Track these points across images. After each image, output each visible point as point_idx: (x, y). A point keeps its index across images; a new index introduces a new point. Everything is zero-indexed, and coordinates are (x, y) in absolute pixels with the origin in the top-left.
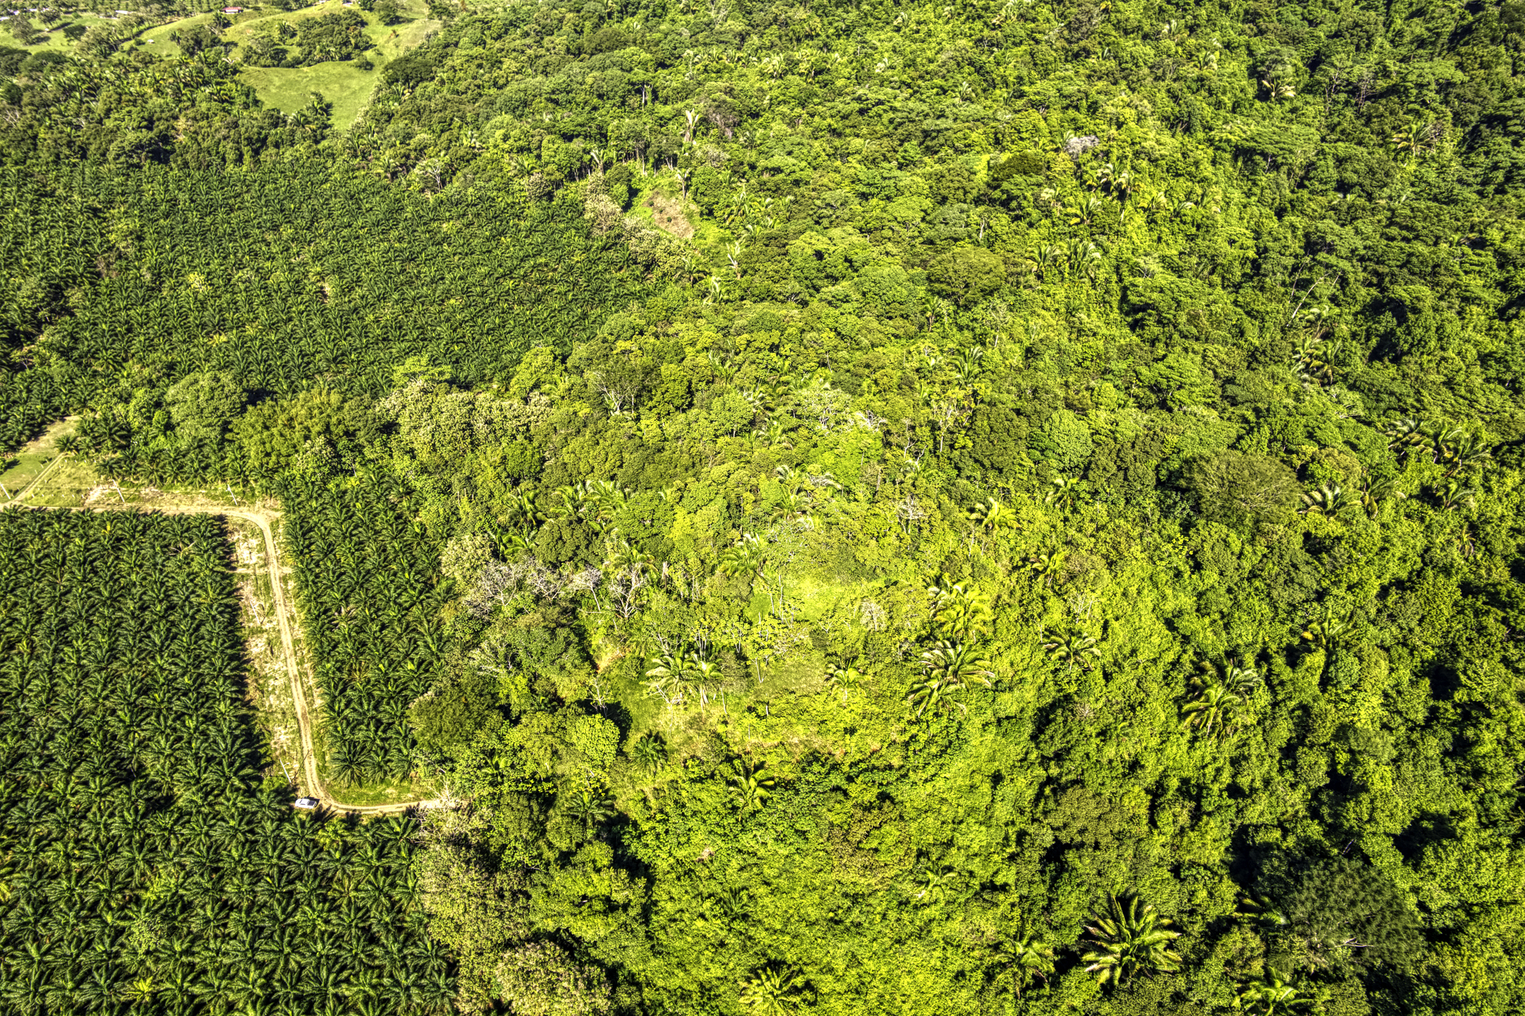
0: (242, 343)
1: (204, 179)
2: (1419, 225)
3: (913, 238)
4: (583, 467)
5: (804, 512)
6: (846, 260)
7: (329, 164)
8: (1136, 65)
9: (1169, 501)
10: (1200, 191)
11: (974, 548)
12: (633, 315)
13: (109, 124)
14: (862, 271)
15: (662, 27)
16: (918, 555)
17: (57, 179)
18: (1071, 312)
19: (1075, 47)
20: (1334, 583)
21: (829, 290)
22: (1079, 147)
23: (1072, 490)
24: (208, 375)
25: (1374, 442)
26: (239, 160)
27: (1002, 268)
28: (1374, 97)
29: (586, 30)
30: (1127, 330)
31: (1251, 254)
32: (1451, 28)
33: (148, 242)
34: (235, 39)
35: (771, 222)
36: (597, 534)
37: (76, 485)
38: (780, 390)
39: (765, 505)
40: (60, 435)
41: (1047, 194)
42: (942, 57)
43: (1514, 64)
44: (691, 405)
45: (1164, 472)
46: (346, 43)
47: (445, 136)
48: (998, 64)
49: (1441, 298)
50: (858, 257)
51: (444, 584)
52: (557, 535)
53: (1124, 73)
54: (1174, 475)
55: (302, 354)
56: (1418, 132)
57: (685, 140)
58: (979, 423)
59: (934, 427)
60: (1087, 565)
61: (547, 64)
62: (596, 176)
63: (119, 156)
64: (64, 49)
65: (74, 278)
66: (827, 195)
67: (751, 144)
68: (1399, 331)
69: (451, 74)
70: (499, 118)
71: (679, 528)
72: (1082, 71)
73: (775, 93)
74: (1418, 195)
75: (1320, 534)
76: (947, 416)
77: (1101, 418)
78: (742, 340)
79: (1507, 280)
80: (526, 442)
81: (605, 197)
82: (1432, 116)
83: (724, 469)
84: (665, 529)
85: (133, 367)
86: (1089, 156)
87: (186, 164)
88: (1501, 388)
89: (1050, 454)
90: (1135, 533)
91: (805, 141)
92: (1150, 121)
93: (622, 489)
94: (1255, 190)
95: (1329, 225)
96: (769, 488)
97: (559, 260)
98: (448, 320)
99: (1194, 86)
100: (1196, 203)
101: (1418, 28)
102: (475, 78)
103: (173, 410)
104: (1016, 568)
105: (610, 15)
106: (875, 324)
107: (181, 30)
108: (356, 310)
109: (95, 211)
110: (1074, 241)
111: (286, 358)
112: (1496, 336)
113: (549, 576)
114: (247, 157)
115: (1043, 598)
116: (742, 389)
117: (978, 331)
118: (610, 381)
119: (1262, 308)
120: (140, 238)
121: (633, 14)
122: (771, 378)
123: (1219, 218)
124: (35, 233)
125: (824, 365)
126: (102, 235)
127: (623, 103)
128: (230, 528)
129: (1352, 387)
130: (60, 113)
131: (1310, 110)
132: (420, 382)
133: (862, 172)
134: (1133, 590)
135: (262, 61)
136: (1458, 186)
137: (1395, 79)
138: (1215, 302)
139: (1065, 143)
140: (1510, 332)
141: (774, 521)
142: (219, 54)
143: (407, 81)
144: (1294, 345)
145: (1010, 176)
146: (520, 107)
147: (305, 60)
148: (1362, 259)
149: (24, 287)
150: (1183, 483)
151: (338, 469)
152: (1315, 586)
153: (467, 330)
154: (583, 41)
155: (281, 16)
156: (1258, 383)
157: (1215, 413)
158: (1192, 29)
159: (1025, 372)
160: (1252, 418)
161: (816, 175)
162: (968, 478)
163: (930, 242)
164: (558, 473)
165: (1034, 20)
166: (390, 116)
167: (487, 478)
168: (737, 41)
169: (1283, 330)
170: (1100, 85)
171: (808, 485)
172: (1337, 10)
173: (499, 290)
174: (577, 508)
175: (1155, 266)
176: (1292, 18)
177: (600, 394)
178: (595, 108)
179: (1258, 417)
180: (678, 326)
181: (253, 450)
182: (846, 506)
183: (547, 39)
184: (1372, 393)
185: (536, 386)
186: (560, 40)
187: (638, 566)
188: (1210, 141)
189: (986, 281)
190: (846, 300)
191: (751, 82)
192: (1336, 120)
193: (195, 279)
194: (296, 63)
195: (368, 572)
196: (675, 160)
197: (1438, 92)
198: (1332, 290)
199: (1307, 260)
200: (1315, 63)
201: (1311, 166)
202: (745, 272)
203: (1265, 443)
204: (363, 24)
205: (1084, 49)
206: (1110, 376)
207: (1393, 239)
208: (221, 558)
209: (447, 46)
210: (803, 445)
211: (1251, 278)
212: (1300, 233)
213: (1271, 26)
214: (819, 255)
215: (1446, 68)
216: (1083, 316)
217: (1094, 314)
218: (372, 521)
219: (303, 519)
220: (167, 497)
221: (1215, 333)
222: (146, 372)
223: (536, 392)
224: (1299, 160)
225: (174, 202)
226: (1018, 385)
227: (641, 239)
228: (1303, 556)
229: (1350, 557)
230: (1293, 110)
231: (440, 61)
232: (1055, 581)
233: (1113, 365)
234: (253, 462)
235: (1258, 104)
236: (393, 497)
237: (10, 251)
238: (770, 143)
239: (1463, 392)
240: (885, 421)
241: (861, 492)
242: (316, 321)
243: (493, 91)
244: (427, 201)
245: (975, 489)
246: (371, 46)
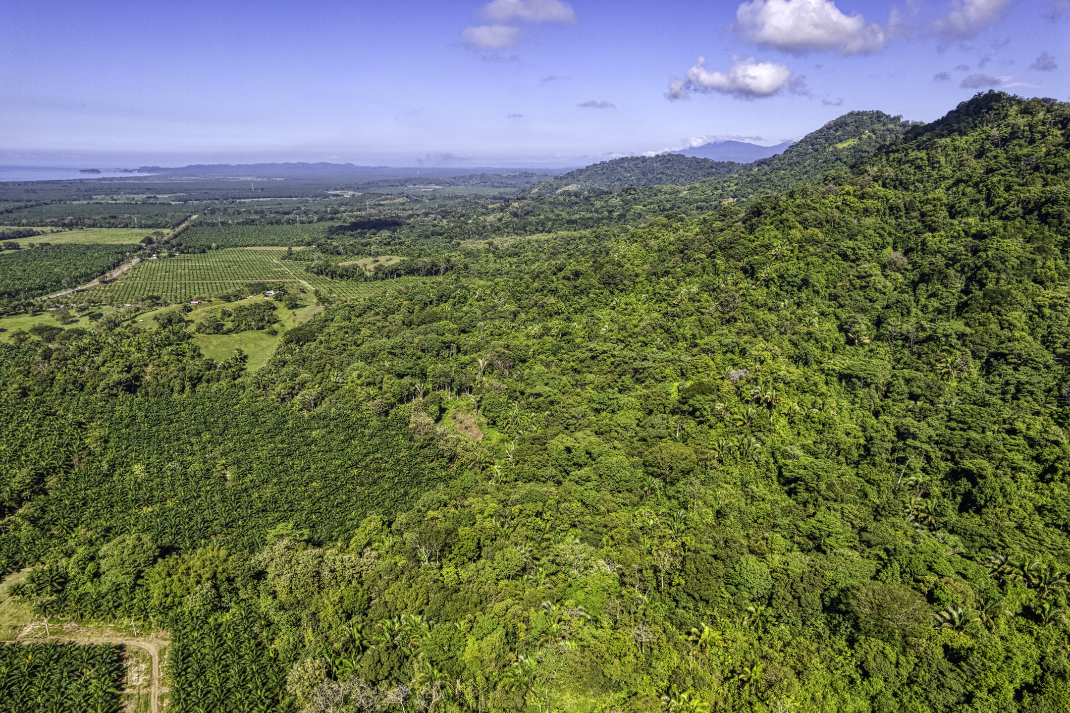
0: (163, 513)
1: (157, 403)
2: (969, 420)
3: (632, 437)
4: (400, 605)
5: (564, 638)
6: (587, 453)
7: (241, 393)
8: (767, 325)
9: (835, 622)
10: (821, 402)
11: (693, 664)
12: (440, 492)
13: (103, 369)
14: (598, 460)
15: (464, 309)
16: (651, 670)
17: (60, 405)
18: (744, 484)
19: (727, 316)
20: (976, 687)
21: (576, 473)
22: (737, 377)
23: (762, 615)
24: (133, 536)
25: (978, 572)
26: (182, 390)
27: (694, 456)
28: (920, 342)
29: (416, 311)
30: (785, 496)
31: (862, 441)
32: (955, 303)
33: (111, 444)
34: (193, 319)
35: (535, 429)
36: (407, 658)
37: (15, 622)
38: (544, 544)
39: (534, 633)
40: (13, 583)
41: (719, 406)
42: (642, 324)
43: (1000, 323)
44: (479, 557)
45: (827, 599)
46: (262, 320)
47: (319, 375)
48: (679, 327)
49: (997, 468)
50: (595, 451)
51: (287, 700)
52: (377, 658)
53: (760, 331)
54: (835, 601)
55: (204, 521)
56: (952, 363)
57: (477, 377)
58: (688, 566)
59: (656, 570)
60: (781, 675)
61: (390, 331)
62: (419, 400)
63: (105, 389)
64: (85, 327)
65: (55, 468)
66: (572, 410)
67: (521, 379)
68: (974, 491)
69: (327, 337)
70: (356, 364)
71: (470, 650)
72: (733, 330)
73: (536, 347)
74: (963, 402)
75: (956, 645)
76: (665, 562)
77: (776, 559)
78: (516, 509)
79: (1038, 455)
80: (358, 586)
81: (424, 414)
82: (958, 353)
83: (503, 605)
84: (459, 653)
85: (81, 531)
86: (744, 381)
87: (147, 394)
88: (1058, 531)
89: (742, 588)
90: (813, 648)
91: (556, 376)
92: (781, 359)
93: (428, 621)
94: (856, 399)
95: (909, 421)
96: (536, 618)
97: (391, 455)
98: (310, 497)
99: (806, 337)
100: (820, 409)
101: (935, 303)
102: (342, 340)
103: (102, 562)
104: (727, 679)
105: (431, 302)
106: (609, 496)
107: (161, 314)
108: (246, 490)
109: (80, 424)
110: (740, 437)
111: (192, 523)
112: (1043, 494)
113: (369, 692)
114: (187, 389)
115: (750, 703)
116: (516, 544)
117: (681, 500)
118: (422, 540)
119: (876, 478)
120: (106, 441)
121: (446, 302)
122: (538, 536)
123: (836, 418)
124: (36, 439)
125: (575, 526)
126: (81, 439)
127: (438, 355)
128: (127, 654)
129: (952, 532)
130: (74, 364)
131: (882, 351)
132: (286, 541)
133: (595, 395)
134: (819, 695)
135: (208, 331)
136: (987, 396)
137: (929, 332)
138: (843, 474)
139: (728, 374)
140: (1052, 491)
141: (542, 645)
142: (181, 327)
143: (298, 341)
144: (904, 502)
145: (693, 396)
146: (370, 357)
147: (236, 330)
148: (937, 443)
149: (18, 475)
150: (842, 607)
151: (218, 607)
152: (962, 690)
153: (323, 503)
154: (414, 317)
155: (224, 305)
156: (883, 530)
157: (857, 554)
158: (799, 305)
159: (718, 528)
160: (884, 556)
161: (564, 398)
162: (684, 608)
163: (644, 440)
164: (381, 610)
165: (699, 301)
166: (285, 363)
167: (328, 613)
168: (512, 316)
169: (894, 492)
170: (746, 338)
171: (566, 616)
172: (884, 293)
173: (347, 476)
174: (393, 637)
175: (798, 452)
176: (858, 298)
177: (414, 549)
178: (419, 358)
179: (889, 556)
180: (471, 500)
181: (156, 592)
182: (594, 632)
183: (390, 316)
184: (968, 536)
185: (369, 544)
186: (399, 317)
187: (438, 683)
188: (822, 371)
189: (684, 465)
190: (588, 480)
191: (521, 340)
192: (899, 356)
193: (138, 469)
194: (229, 331)
195: (229, 690)
196: (471, 390)
197: (958, 339)
198: (921, 464)
199: (900, 444)
200: (878, 323)
201: (889, 384)
202: (518, 462)
203: (898, 574)
204: (275, 308)
205: (733, 317)
206: (778, 529)
207: (954, 429)
208: (115, 681)
209: (326, 321)
210: (561, 585)
211: (865, 457)
212: (892, 426)
213: (847, 302)
214: (568, 450)
215: (958, 325)
216: (754, 487)
217: (761, 485)
218: (238, 648)
219: (185, 647)
220: (83, 630)
221: (847, 496)
222: (89, 534)
223: (369, 549)
224: (881, 381)
225: (134, 418)
226: (714, 538)
227: (447, 441)
228: (946, 665)
229: (983, 664)
230: (871, 351)
231: (321, 330)
232: (757, 688)
233: (779, 521)
234: (154, 602)
235: (848, 347)
236: (256, 629)
237: (16, 451)
238: (534, 378)
239: (1032, 534)
240: (620, 566)
241: (606, 622)
242: (217, 497)
243: (353, 348)
244: (303, 416)
245: (690, 616)
246: (278, 321)
